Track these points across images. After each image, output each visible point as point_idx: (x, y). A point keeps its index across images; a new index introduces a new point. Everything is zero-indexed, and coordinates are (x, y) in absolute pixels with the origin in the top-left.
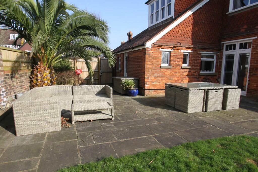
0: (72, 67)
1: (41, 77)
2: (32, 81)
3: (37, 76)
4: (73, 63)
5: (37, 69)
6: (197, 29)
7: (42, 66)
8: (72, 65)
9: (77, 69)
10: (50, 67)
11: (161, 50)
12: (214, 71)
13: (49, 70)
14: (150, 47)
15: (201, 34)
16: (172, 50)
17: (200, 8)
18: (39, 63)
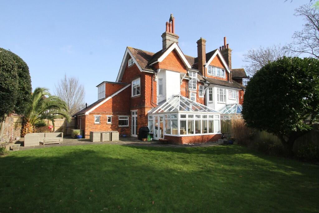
0: (46, 124)
1: (28, 130)
2: (23, 132)
3: (25, 129)
4: (47, 121)
5: (26, 126)
6: (115, 105)
7: (29, 124)
8: (47, 123)
9: (50, 125)
10: (33, 125)
11: (94, 115)
12: (128, 126)
13: (33, 126)
14: (88, 114)
15: (118, 107)
16: (101, 115)
17: (116, 95)
18: (27, 123)
